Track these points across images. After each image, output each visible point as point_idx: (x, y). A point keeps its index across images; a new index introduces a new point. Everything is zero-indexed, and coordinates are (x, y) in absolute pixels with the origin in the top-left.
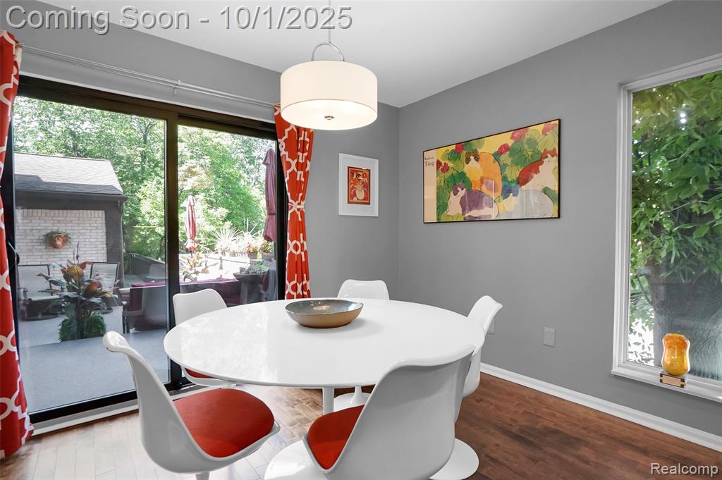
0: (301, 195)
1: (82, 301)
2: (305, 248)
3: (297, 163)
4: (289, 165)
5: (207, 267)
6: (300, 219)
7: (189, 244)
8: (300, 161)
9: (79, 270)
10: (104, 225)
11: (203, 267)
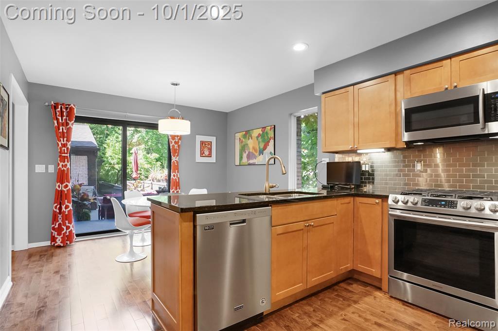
0: (176, 154)
1: (80, 203)
2: (178, 176)
3: (175, 141)
4: (172, 142)
5: (144, 188)
6: (176, 164)
7: (134, 175)
8: (176, 141)
9: (79, 187)
10: (87, 164)
11: (142, 188)
